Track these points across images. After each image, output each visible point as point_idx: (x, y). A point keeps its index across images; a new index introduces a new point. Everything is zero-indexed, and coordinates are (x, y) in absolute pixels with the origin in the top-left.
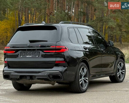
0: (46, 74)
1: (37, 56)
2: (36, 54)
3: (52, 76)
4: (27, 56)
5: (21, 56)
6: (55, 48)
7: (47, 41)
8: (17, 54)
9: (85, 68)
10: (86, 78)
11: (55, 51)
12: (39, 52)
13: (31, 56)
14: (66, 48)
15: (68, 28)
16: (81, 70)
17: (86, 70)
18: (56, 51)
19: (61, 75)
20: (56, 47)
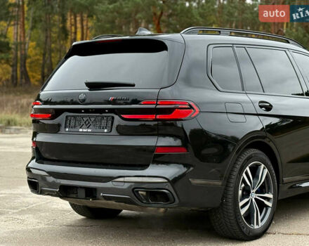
0: (126, 185)
1: (106, 131)
2: (104, 123)
3: (144, 193)
4: (81, 130)
5: (67, 130)
6: (153, 106)
7: (133, 85)
8: (56, 121)
9: (263, 166)
10: (266, 195)
11: (154, 117)
12: (113, 118)
13: (90, 130)
14: (191, 107)
15: (211, 47)
16: (247, 173)
17: (266, 171)
18: (158, 117)
19: (173, 192)
20: (157, 104)
